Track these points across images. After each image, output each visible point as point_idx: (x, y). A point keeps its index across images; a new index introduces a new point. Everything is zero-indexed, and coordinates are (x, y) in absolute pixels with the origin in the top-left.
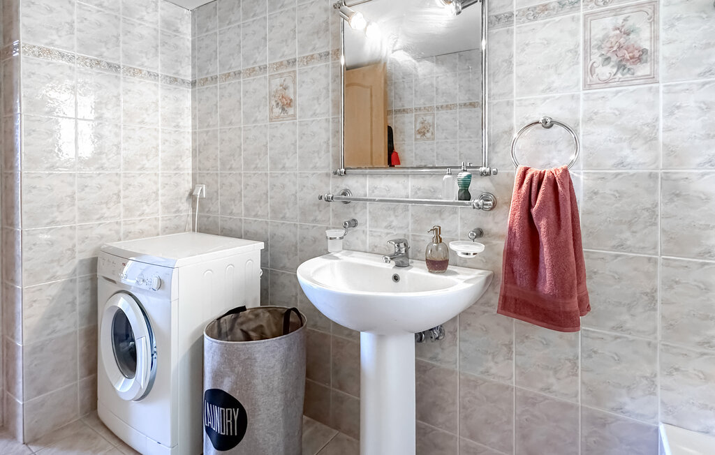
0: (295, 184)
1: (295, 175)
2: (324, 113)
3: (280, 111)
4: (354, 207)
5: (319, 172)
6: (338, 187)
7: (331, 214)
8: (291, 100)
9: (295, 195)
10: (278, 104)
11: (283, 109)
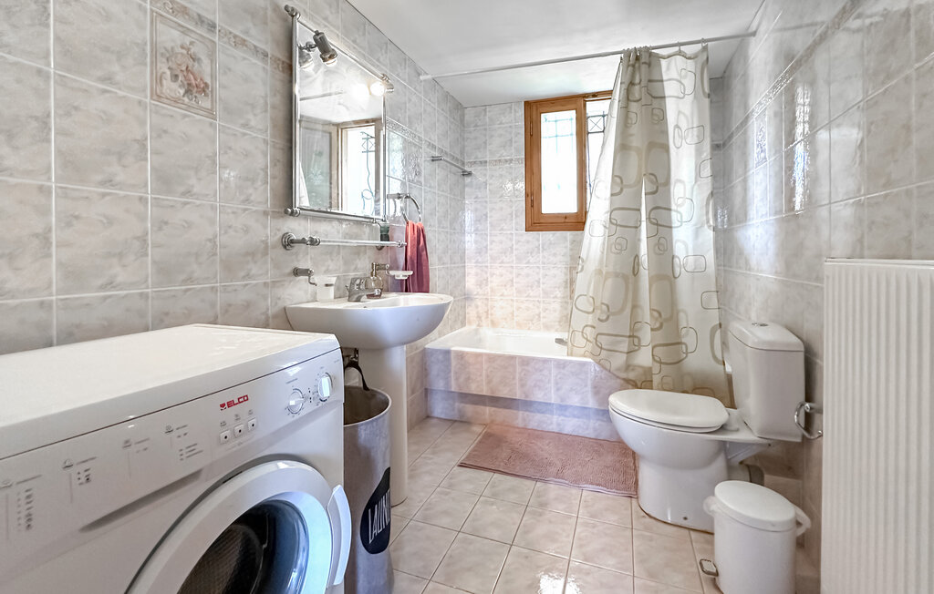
0: (212, 222)
1: (213, 208)
2: (261, 130)
3: (182, 91)
4: (297, 254)
5: (254, 208)
6: (279, 230)
7: (269, 266)
8: (206, 84)
9: (212, 240)
10: (176, 76)
11: (188, 92)
